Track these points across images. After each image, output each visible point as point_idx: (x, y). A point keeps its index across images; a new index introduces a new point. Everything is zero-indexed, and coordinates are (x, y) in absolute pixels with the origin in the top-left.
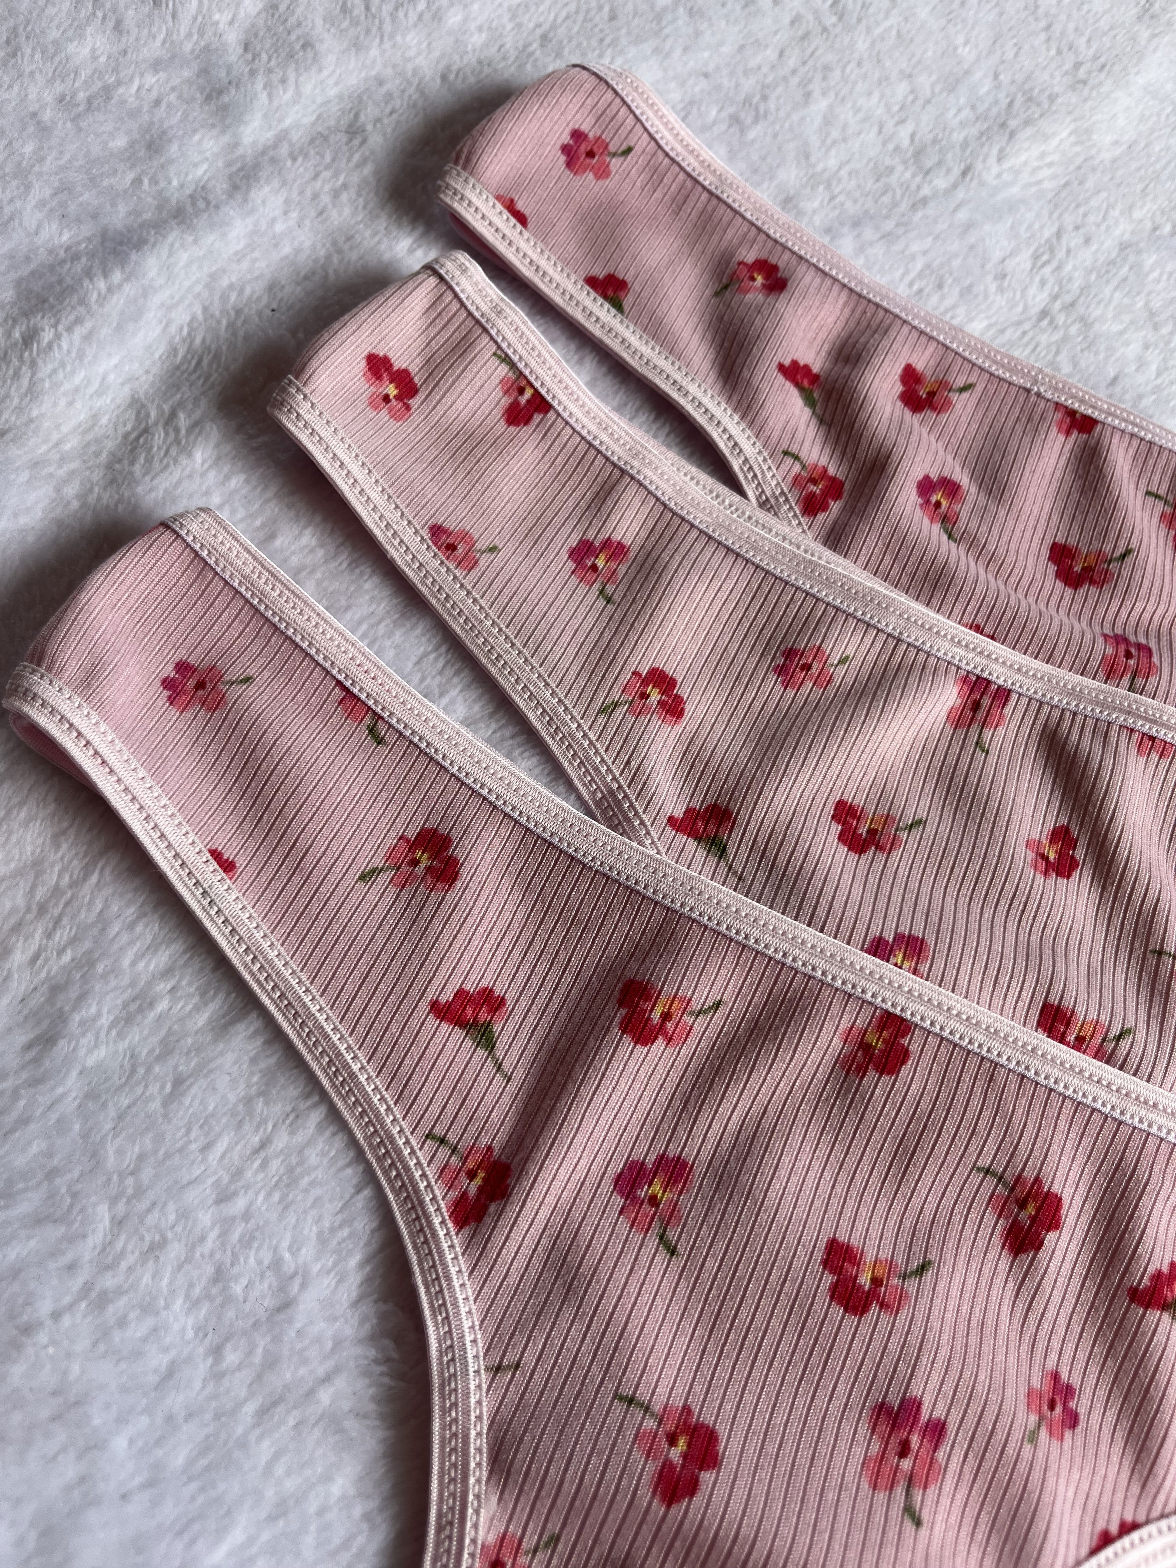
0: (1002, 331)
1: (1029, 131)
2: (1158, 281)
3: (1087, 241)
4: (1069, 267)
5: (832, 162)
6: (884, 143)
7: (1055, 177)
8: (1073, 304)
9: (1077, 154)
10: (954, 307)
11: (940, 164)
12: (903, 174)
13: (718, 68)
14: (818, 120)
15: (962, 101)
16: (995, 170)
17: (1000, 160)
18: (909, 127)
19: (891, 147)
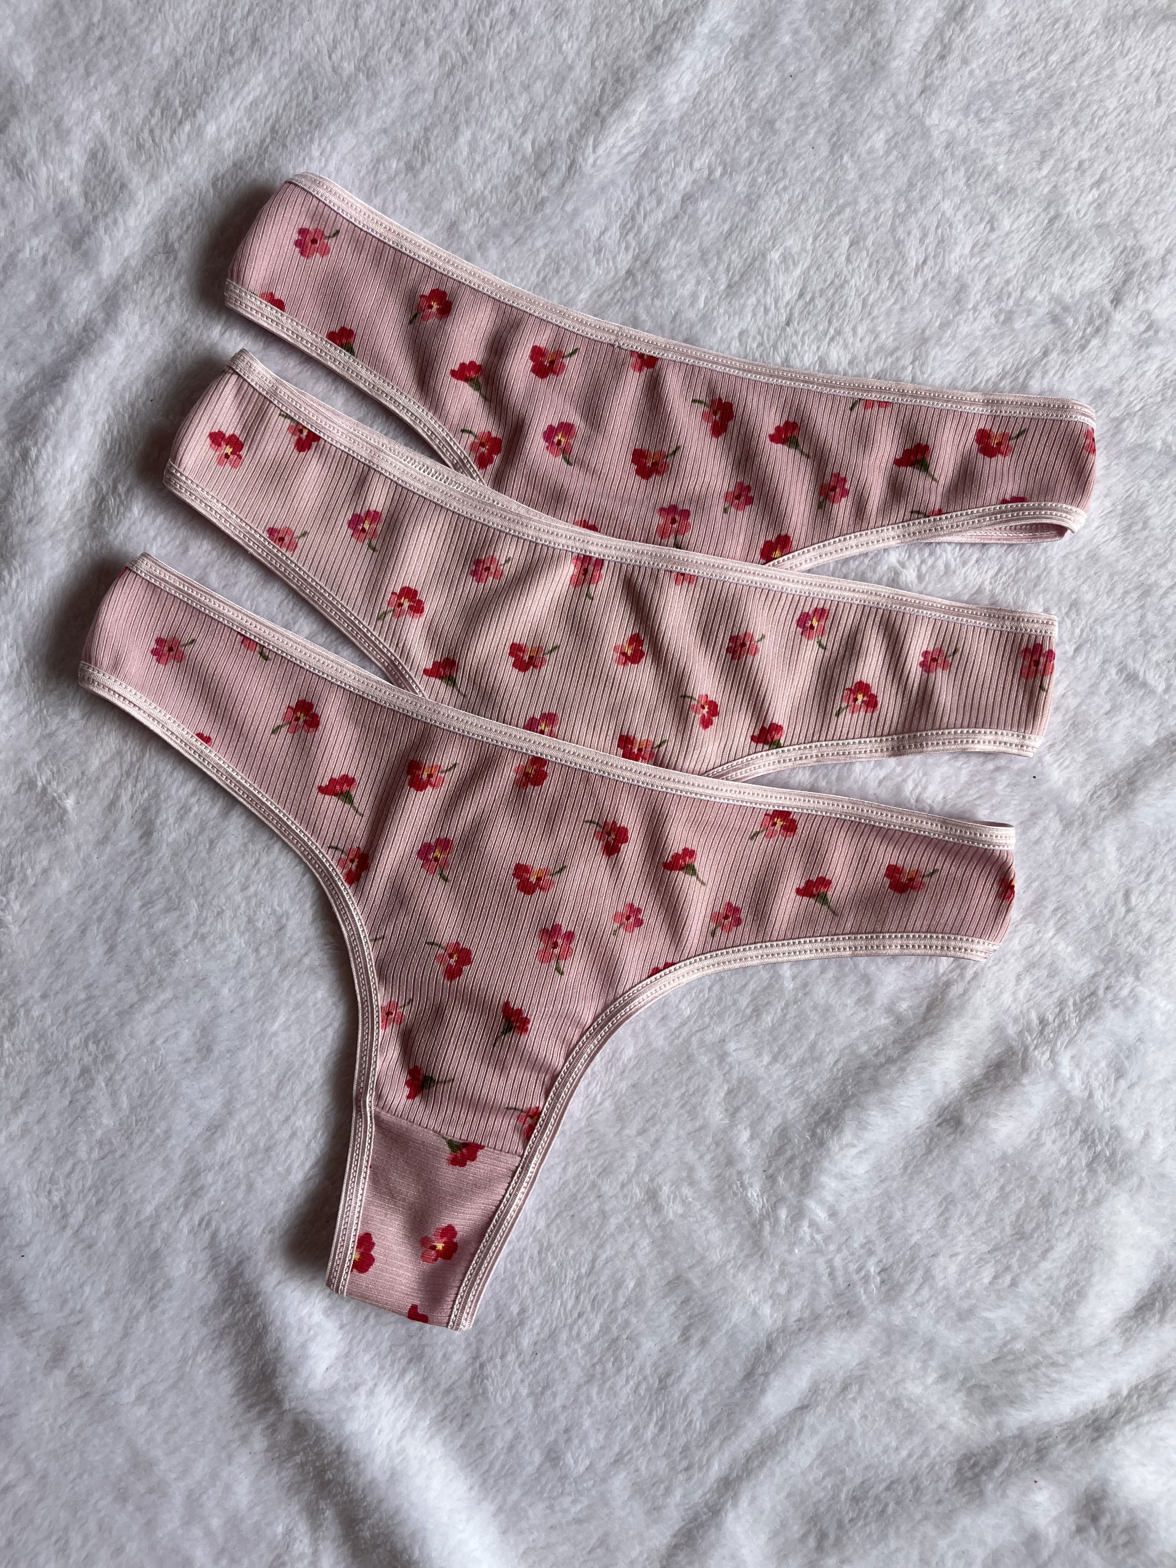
0: (600, 296)
1: (616, 113)
2: (708, 224)
3: (659, 202)
4: (645, 229)
5: (479, 185)
6: (514, 155)
7: (637, 148)
8: (647, 262)
9: (654, 122)
10: (568, 285)
11: (552, 164)
12: (528, 181)
13: (394, 122)
14: (465, 151)
15: (568, 97)
16: (591, 161)
17: (595, 147)
18: (530, 136)
19: (519, 157)
